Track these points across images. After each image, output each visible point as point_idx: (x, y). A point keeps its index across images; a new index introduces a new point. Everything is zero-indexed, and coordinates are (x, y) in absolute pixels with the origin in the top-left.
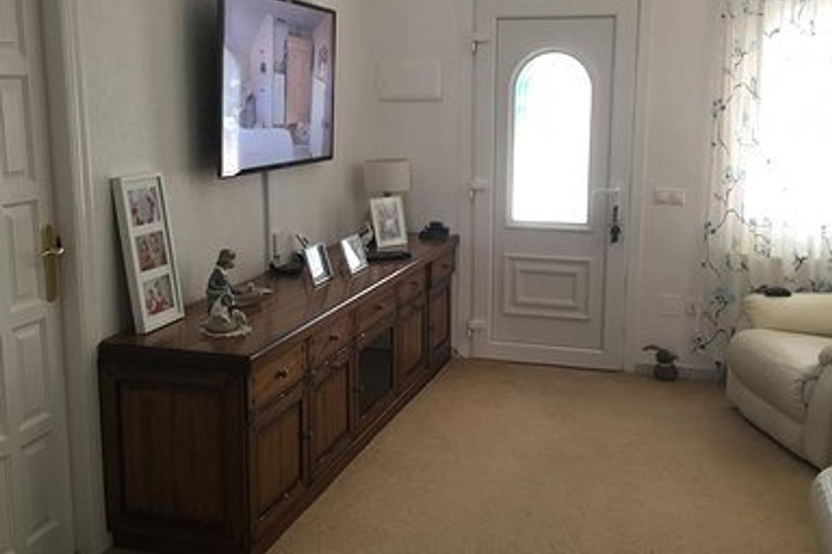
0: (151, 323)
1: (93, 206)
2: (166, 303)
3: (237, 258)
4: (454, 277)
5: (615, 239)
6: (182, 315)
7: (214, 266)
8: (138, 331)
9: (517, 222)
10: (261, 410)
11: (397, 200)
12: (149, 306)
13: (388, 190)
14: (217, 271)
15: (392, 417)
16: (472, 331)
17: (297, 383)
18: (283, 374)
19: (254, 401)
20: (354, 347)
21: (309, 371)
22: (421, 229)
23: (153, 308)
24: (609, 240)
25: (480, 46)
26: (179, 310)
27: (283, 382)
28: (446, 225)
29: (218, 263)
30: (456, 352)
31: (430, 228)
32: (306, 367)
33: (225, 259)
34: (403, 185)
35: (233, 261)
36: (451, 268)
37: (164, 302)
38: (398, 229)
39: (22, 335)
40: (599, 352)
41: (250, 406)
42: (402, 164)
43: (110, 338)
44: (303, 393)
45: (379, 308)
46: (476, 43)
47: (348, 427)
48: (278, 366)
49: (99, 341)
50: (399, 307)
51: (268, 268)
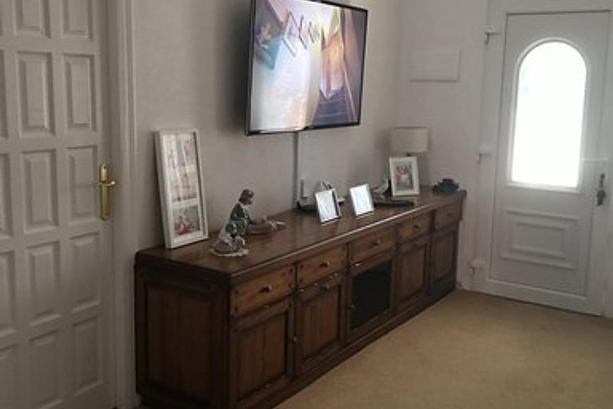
0: (176, 241)
1: (136, 152)
2: (193, 227)
3: (255, 196)
4: (461, 224)
5: (600, 202)
6: (206, 237)
7: (237, 202)
8: (167, 246)
9: (516, 182)
10: (244, 316)
11: (413, 160)
12: (177, 227)
13: (410, 151)
14: (238, 206)
15: (386, 333)
16: (474, 269)
17: (285, 297)
18: (266, 290)
19: (236, 309)
20: (347, 273)
21: (296, 289)
22: (434, 182)
23: (181, 229)
24: (596, 202)
25: (491, 37)
26: (204, 233)
27: (268, 296)
28: (456, 181)
29: (241, 200)
30: (460, 284)
31: (443, 183)
32: (293, 286)
33: (246, 197)
34: (422, 148)
35: (252, 200)
36: (457, 217)
37: (190, 226)
38: (411, 182)
39: (79, 243)
40: (583, 298)
41: (232, 312)
42: (420, 131)
43: (146, 250)
44: (290, 306)
45: (376, 244)
46: (488, 34)
47: (338, 336)
48: (262, 283)
49: (137, 250)
50: (398, 245)
51: (295, 206)
